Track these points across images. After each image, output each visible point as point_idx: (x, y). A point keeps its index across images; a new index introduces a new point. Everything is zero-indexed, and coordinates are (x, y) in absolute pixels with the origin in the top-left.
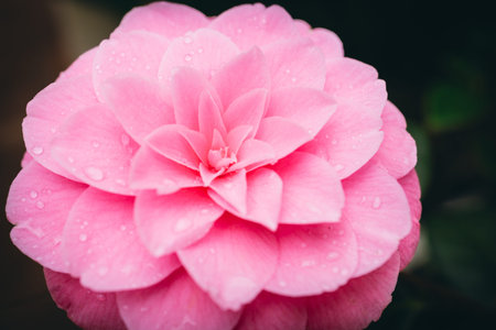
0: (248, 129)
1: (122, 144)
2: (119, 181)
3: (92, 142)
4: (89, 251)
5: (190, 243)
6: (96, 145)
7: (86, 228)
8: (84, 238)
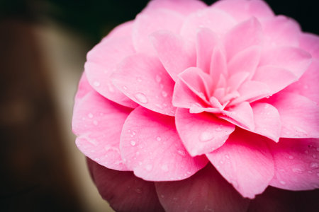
0: (246, 75)
1: (156, 81)
2: (158, 105)
3: (137, 78)
4: (138, 153)
5: (213, 149)
6: (140, 81)
7: (134, 137)
8: (133, 143)
